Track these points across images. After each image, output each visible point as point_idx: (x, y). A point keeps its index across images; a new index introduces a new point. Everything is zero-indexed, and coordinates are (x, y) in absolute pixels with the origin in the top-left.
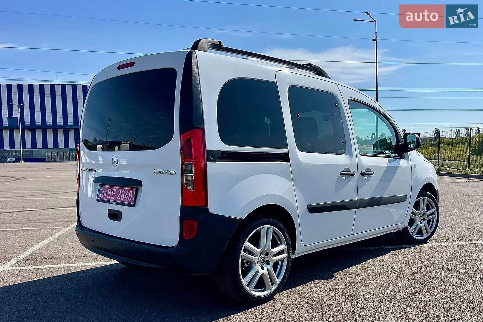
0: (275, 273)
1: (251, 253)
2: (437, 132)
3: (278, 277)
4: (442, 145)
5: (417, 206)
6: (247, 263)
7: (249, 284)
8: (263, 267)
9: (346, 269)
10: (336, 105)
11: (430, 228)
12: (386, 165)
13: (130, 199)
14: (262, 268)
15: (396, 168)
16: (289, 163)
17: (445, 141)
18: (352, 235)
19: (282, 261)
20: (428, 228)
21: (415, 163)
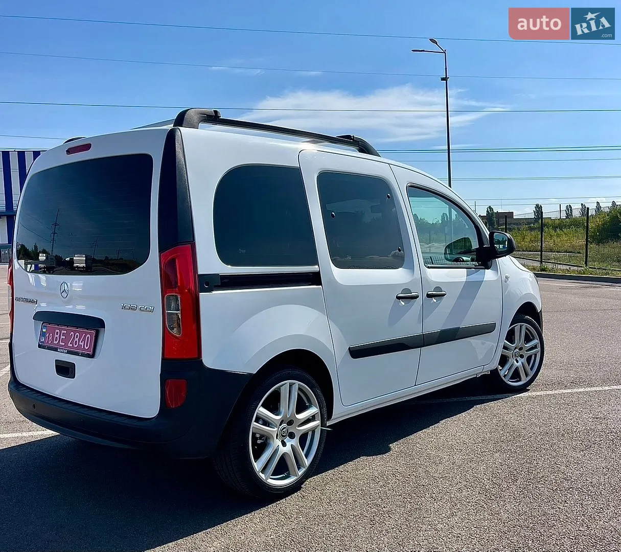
0: (303, 451)
1: (266, 423)
2: (539, 209)
3: (307, 456)
4: (546, 229)
5: (510, 336)
6: (260, 438)
7: (264, 470)
8: (284, 442)
9: (407, 436)
10: (388, 196)
11: (531, 369)
12: (464, 279)
13: (87, 346)
14: (284, 444)
15: (479, 283)
16: (321, 286)
17: (550, 223)
18: (415, 385)
19: (313, 431)
20: (528, 368)
21: (507, 275)
